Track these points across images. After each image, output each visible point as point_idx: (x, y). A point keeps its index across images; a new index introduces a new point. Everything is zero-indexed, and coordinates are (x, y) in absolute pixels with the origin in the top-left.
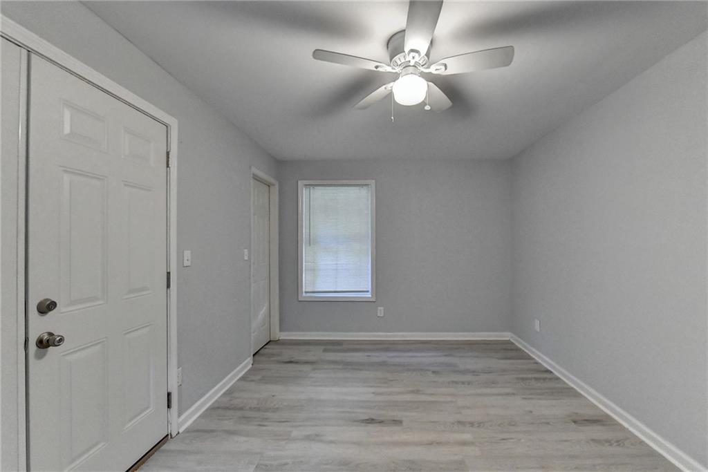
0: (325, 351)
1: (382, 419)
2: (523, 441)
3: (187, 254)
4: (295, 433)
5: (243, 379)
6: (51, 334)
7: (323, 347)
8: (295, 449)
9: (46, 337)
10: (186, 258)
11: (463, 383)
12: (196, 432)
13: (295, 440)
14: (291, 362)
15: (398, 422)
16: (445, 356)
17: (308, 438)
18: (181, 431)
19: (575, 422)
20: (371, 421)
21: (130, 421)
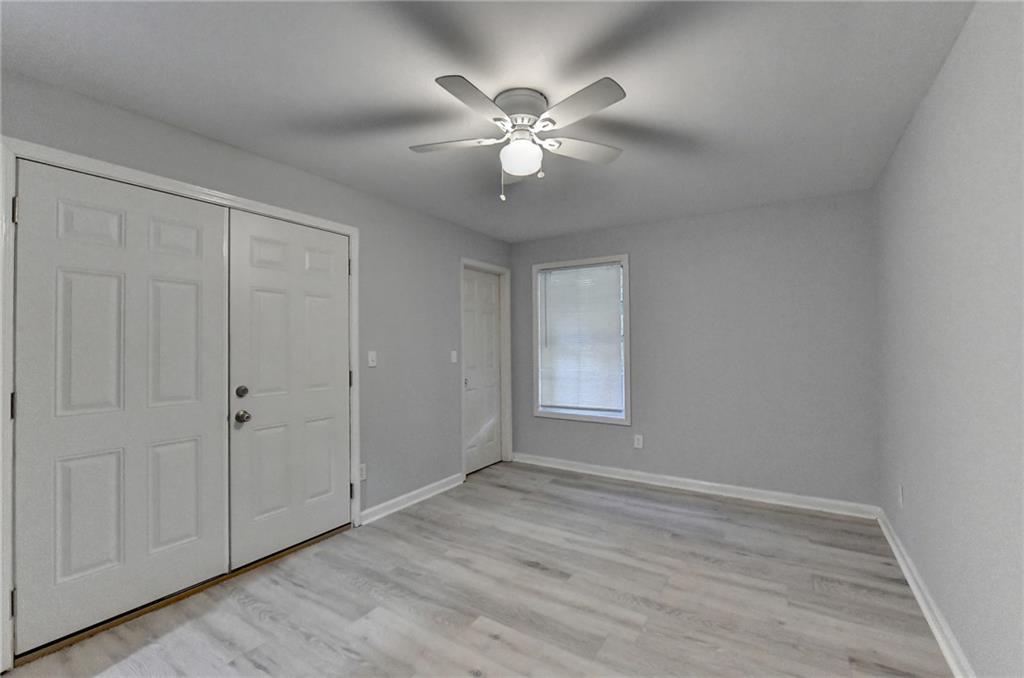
0: (555, 482)
1: (548, 566)
2: (720, 650)
3: (372, 356)
4: (451, 553)
5: (446, 493)
6: (245, 412)
7: (553, 477)
8: (436, 565)
9: (242, 413)
10: (370, 359)
11: (707, 558)
12: (375, 528)
13: (445, 558)
14: (504, 487)
15: (564, 575)
16: (717, 519)
17: (458, 561)
18: (364, 524)
19: (852, 660)
20: (534, 565)
21: (312, 497)
